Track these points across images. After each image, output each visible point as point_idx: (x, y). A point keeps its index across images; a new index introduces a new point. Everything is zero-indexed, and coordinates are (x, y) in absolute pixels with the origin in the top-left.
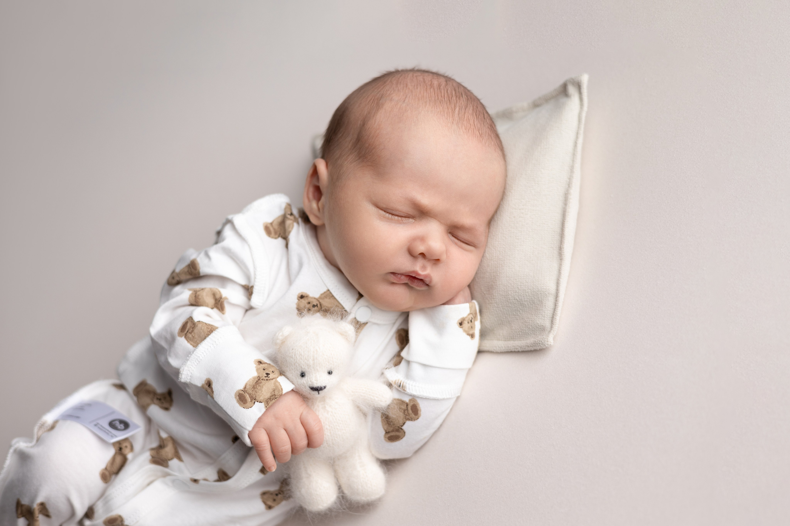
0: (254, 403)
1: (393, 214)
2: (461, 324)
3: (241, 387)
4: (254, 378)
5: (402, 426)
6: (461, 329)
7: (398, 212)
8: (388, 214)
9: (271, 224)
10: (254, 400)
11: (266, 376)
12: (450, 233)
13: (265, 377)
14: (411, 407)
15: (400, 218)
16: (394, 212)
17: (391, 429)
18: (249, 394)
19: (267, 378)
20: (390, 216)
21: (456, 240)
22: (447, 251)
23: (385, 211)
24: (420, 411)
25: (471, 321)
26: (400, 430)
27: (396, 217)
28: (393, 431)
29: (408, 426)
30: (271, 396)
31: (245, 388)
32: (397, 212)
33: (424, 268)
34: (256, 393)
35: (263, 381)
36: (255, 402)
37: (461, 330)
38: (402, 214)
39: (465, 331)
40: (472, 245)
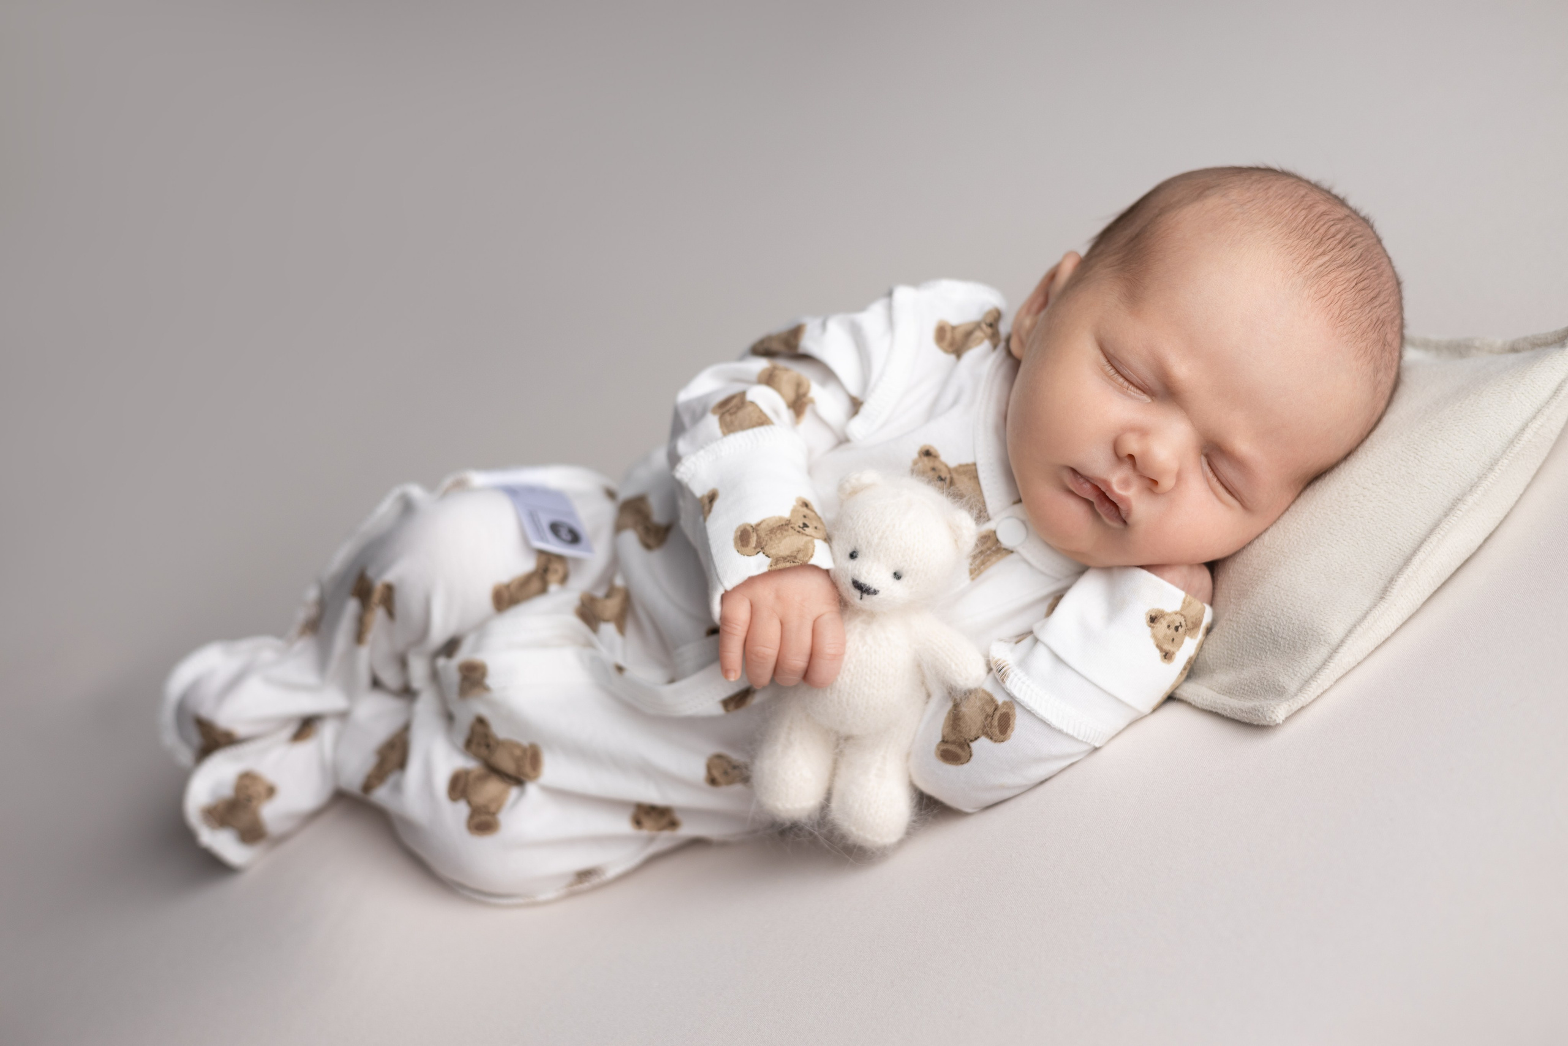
0: (758, 552)
1: (1118, 372)
2: (1153, 620)
3: (754, 521)
4: (781, 519)
5: (971, 741)
6: (1150, 629)
7: (1128, 372)
8: (1110, 368)
9: (954, 328)
10: (761, 548)
11: (801, 526)
12: (1207, 456)
13: (799, 527)
14: (1001, 715)
15: (1126, 384)
16: (1121, 368)
17: (954, 738)
18: (759, 537)
19: (801, 530)
20: (1112, 372)
21: (1210, 475)
22: (1179, 477)
23: (1109, 361)
24: (1012, 730)
25: (1177, 629)
26: (966, 747)
27: (1121, 380)
28: (954, 743)
29: (982, 746)
30: (788, 556)
31: (758, 525)
32: (1126, 370)
33: (1126, 483)
34: (769, 541)
35: (791, 531)
36: (760, 551)
37: (1147, 630)
38: (1134, 378)
39: (1154, 636)
40: (1239, 498)
